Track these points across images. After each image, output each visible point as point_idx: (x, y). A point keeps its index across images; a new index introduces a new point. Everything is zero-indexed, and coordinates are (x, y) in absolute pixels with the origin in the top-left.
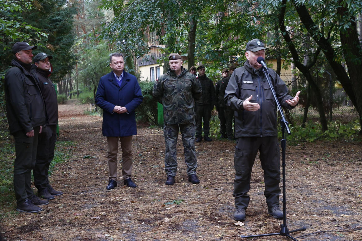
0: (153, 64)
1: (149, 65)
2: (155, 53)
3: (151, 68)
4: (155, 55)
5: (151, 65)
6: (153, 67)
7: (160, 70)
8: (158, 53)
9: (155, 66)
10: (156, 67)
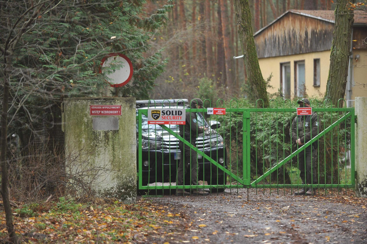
0: (288, 56)
1: (280, 56)
2: (293, 29)
3: (281, 65)
4: (295, 32)
5: (284, 56)
6: (289, 63)
7: (305, 69)
8: (301, 30)
9: (292, 60)
10: (296, 63)
